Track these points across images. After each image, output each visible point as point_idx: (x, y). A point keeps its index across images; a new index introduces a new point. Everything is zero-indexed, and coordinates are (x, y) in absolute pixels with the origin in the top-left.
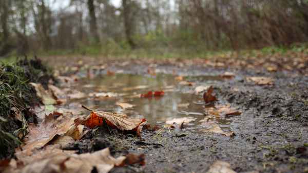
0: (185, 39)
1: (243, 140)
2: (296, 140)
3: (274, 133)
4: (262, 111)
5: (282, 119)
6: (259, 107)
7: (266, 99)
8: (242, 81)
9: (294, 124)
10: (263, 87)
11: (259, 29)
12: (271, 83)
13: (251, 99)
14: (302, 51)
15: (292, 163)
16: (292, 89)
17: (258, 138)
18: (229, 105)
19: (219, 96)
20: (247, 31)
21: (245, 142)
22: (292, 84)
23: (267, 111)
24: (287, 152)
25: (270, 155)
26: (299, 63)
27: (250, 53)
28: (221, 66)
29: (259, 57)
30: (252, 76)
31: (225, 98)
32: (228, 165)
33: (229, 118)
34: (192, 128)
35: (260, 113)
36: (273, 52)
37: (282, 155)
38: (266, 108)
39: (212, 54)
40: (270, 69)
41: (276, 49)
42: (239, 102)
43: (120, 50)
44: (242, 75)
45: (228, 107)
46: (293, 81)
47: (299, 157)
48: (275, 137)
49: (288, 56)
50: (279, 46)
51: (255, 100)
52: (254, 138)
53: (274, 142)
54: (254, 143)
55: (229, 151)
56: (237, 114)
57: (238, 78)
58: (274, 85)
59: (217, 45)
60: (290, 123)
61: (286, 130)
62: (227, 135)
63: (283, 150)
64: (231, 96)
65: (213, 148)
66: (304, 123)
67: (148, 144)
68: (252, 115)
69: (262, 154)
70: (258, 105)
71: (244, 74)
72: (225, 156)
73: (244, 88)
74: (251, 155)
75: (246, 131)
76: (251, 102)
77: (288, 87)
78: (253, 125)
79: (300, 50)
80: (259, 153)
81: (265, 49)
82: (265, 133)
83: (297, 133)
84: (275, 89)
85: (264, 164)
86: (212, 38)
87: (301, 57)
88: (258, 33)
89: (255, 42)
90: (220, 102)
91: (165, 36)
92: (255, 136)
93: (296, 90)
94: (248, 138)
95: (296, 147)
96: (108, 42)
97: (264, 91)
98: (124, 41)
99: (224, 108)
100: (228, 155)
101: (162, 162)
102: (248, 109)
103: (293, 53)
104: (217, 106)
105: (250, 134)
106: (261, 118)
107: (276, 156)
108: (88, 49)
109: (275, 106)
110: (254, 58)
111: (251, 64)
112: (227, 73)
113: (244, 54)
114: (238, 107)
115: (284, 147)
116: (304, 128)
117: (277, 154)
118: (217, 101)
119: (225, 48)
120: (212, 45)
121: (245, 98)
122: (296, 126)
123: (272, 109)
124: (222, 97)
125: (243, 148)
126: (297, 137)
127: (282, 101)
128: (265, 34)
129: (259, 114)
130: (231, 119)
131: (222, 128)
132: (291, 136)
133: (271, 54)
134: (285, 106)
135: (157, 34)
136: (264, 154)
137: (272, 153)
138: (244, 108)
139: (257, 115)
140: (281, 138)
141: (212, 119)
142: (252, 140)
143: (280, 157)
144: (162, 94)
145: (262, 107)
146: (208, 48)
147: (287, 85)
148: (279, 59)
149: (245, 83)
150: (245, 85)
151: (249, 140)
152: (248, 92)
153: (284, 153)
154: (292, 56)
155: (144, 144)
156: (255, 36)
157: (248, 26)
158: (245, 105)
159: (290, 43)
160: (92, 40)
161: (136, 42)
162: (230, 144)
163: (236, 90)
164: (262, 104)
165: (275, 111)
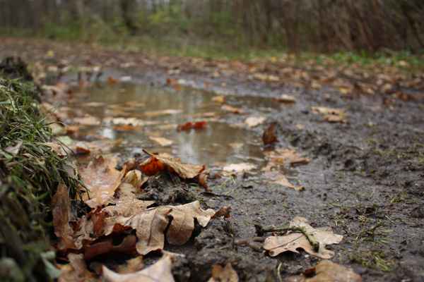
0: (216, 25)
1: (314, 196)
2: (367, 200)
3: (346, 190)
4: (333, 162)
5: (355, 175)
6: (330, 156)
7: (339, 146)
8: (306, 113)
9: (368, 181)
10: (334, 125)
11: (334, 20)
12: (344, 121)
13: (320, 145)
14: (392, 64)
15: (361, 222)
16: (370, 131)
17: (329, 195)
18: (293, 149)
19: (279, 135)
20: (315, 23)
21: (316, 199)
22: (371, 124)
23: (338, 162)
24: (357, 211)
25: (341, 213)
26: (385, 82)
27: (316, 58)
28: (274, 82)
29: (328, 67)
30: (319, 104)
31: (286, 139)
32: (306, 220)
33: (294, 167)
34: (255, 178)
35: (331, 164)
36: (350, 61)
37: (353, 214)
38: (337, 159)
39: (257, 54)
40: (344, 91)
41: (355, 58)
42: (305, 146)
43: (112, 36)
44: (305, 101)
45: (292, 152)
46: (372, 119)
47: (368, 217)
48: (347, 194)
49: (371, 69)
50: (359, 54)
51: (325, 146)
52: (325, 195)
53: (345, 200)
54: (325, 199)
55: (301, 207)
56: (304, 163)
57: (300, 106)
58: (348, 123)
59: (265, 40)
60: (363, 180)
61: (358, 188)
62: (296, 189)
63: (353, 208)
64: (295, 137)
65: (284, 202)
66: (378, 181)
67: (217, 196)
68: (321, 166)
69: (333, 212)
70: (328, 153)
71: (308, 100)
72: (298, 212)
73: (310, 124)
74: (323, 212)
75: (315, 186)
76: (320, 149)
77: (365, 129)
78: (323, 179)
79: (388, 61)
80: (331, 211)
81: (337, 55)
82: (336, 190)
83: (369, 192)
84: (349, 131)
85: (336, 221)
86: (258, 29)
87: (389, 72)
88: (330, 28)
89: (325, 41)
90: (282, 144)
91: (183, 18)
92: (325, 192)
93: (375, 135)
94: (318, 194)
95: (366, 207)
96: (91, 22)
97: (335, 132)
98: (118, 21)
99: (288, 154)
100: (301, 211)
101: (240, 214)
102: (317, 157)
103: (378, 66)
104: (278, 150)
105: (320, 189)
106: (331, 171)
107: (347, 214)
108: (59, 30)
109: (349, 157)
110: (320, 68)
111: (317, 78)
112: (285, 97)
113: (307, 60)
114: (304, 153)
115: (354, 206)
116: (377, 187)
117: (348, 212)
118: (278, 141)
119: (278, 46)
120: (257, 39)
121: (313, 142)
122: (368, 184)
123: (345, 161)
124: (283, 137)
125: (315, 204)
126: (368, 196)
127: (357, 151)
128: (341, 29)
129: (329, 165)
130: (298, 169)
131: (289, 180)
132: (363, 195)
133: (346, 64)
134: (360, 158)
135: (171, 14)
136: (336, 211)
137: (343, 211)
138: (312, 156)
139: (328, 167)
140: (352, 196)
141: (276, 168)
142: (323, 197)
143: (351, 215)
144: (204, 126)
145: (334, 157)
146: (252, 44)
147: (365, 125)
148: (357, 74)
149: (310, 115)
150: (311, 121)
151: (320, 196)
152: (315, 132)
153: (355, 212)
154: (377, 70)
155: (213, 195)
156: (326, 32)
157: (317, 14)
158: (313, 151)
159: (376, 48)
160: (64, 15)
161: (137, 24)
162: (300, 200)
163: (300, 127)
164: (334, 153)
165: (348, 163)
